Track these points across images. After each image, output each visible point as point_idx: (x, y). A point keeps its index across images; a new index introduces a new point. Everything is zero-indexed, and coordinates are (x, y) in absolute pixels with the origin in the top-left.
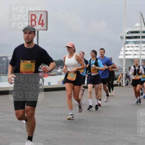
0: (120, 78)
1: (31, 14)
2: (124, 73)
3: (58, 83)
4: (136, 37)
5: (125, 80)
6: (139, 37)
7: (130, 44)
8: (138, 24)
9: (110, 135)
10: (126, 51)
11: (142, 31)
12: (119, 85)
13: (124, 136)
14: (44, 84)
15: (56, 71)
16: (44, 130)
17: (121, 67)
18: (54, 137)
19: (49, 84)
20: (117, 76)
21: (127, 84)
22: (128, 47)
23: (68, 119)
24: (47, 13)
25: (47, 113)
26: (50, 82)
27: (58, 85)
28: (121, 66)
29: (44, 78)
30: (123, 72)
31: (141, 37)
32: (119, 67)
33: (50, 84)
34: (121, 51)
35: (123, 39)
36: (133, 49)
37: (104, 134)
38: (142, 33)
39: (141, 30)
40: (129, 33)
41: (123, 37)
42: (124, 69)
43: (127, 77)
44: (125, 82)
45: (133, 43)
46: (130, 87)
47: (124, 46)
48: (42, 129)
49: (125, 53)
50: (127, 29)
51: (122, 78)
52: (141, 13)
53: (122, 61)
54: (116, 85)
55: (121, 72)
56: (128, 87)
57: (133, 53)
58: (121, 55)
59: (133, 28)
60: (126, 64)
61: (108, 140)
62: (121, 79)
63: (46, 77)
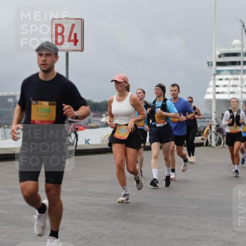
0: (207, 133)
1: (56, 24)
2: (215, 123)
3: (101, 141)
4: (234, 63)
5: (215, 136)
6: (239, 63)
7: (223, 74)
8: (237, 42)
9: (190, 230)
10: (218, 86)
11: (243, 53)
12: (205, 144)
13: (214, 231)
14: (78, 142)
15: (98, 121)
16: (78, 221)
17: (208, 114)
18: (96, 233)
19: (87, 141)
20: (202, 129)
21: (219, 143)
22: (221, 79)
23: (119, 202)
24: (82, 21)
25: (85, 191)
26: (88, 140)
27: (101, 144)
28: (208, 112)
29: (77, 132)
30: (212, 122)
31: (242, 63)
32: (206, 114)
33: (89, 142)
34: (209, 86)
35: (212, 65)
36: (230, 83)
37: (181, 228)
38: (243, 56)
39: (242, 50)
40: (222, 56)
41: (212, 62)
42: (215, 116)
43: (219, 130)
44: (215, 138)
45: (229, 73)
46: (224, 147)
47: (214, 78)
48: (74, 219)
49: (214, 90)
50: (218, 50)
51: (211, 132)
52: (243, 22)
53: (210, 103)
54: (201, 145)
55: (209, 121)
56: (221, 148)
57: (229, 90)
58: (209, 93)
59: (229, 48)
60: (217, 109)
61: (186, 238)
62: (209, 133)
63: (81, 130)
